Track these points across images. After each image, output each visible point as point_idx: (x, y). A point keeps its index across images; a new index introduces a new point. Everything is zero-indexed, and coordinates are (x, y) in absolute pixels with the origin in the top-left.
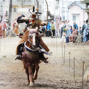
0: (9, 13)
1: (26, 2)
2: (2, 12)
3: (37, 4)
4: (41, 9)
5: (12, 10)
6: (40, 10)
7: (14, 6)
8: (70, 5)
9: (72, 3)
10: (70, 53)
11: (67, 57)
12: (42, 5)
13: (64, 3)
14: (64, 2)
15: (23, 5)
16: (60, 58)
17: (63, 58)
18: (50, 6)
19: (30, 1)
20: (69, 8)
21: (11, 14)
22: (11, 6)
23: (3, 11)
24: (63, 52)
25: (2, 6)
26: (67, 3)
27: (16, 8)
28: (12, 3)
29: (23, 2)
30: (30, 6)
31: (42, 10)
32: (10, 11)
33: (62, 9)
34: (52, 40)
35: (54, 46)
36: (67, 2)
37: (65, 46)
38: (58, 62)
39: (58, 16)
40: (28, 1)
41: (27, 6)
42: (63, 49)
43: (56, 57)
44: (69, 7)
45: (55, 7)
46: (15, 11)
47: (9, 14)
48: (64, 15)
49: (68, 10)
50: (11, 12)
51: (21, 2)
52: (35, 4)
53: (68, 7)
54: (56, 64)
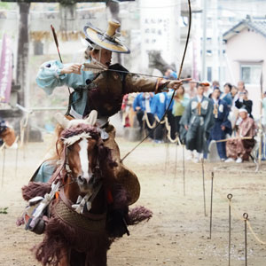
0: (18, 59)
1: (77, 22)
4: (129, 43)
5: (27, 50)
7: (34, 34)
8: (232, 30)
9: (237, 23)
10: (230, 197)
11: (220, 213)
12: (133, 31)
13: (208, 21)
14: (210, 19)
15: (68, 32)
16: (198, 213)
17: (206, 215)
18: (163, 32)
19: (90, 18)
20: (226, 41)
21: (23, 63)
22: (24, 36)
24: (208, 194)
26: (221, 22)
27: (43, 41)
29: (66, 20)
32: (22, 51)
33: (204, 45)
34: (168, 154)
35: (175, 172)
36: (219, 19)
37: (213, 174)
38: (190, 229)
39: (190, 68)
40: (84, 18)
41: (79, 35)
42: (208, 182)
43: (181, 213)
44: (226, 38)
45: (179, 37)
46: (38, 51)
47: (18, 63)
48: (208, 65)
49: (224, 47)
50: (26, 55)
51: (59, 21)
53: (224, 35)
54: (181, 235)
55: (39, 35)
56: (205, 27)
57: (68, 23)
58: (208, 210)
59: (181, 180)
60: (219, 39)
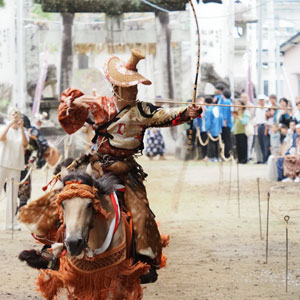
0: (62, 73)
1: (124, 33)
2: (36, 69)
3: (164, 37)
4: (180, 56)
5: (71, 63)
6: (175, 62)
7: (78, 46)
8: (289, 41)
9: (295, 34)
10: (287, 219)
11: (277, 236)
12: (184, 43)
13: (264, 32)
14: (266, 29)
15: (115, 44)
16: (253, 237)
17: (262, 239)
18: (214, 43)
19: (138, 29)
20: (283, 53)
21: (67, 77)
22: (67, 49)
23: (38, 66)
24: (264, 217)
25: (33, 48)
26: (278, 33)
27: (88, 54)
28: (73, 34)
29: (112, 31)
30: (139, 45)
31: (184, 59)
32: (66, 64)
33: (259, 57)
34: (222, 173)
35: (229, 193)
36: (276, 29)
37: (269, 195)
38: (245, 253)
39: (245, 82)
40: (131, 29)
41: (127, 48)
42: (264, 204)
43: (235, 236)
44: (284, 49)
45: (233, 49)
46: (83, 65)
47: (62, 77)
48: (264, 78)
49: (282, 59)
50: (70, 69)
51: (105, 33)
52: (158, 37)
53: (281, 47)
54: (236, 259)
55: (84, 47)
56: (260, 38)
57: (115, 34)
58: (264, 232)
59: (236, 201)
60: (276, 50)
